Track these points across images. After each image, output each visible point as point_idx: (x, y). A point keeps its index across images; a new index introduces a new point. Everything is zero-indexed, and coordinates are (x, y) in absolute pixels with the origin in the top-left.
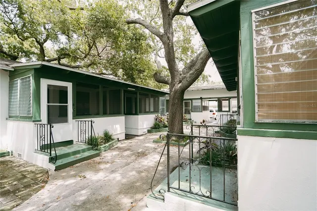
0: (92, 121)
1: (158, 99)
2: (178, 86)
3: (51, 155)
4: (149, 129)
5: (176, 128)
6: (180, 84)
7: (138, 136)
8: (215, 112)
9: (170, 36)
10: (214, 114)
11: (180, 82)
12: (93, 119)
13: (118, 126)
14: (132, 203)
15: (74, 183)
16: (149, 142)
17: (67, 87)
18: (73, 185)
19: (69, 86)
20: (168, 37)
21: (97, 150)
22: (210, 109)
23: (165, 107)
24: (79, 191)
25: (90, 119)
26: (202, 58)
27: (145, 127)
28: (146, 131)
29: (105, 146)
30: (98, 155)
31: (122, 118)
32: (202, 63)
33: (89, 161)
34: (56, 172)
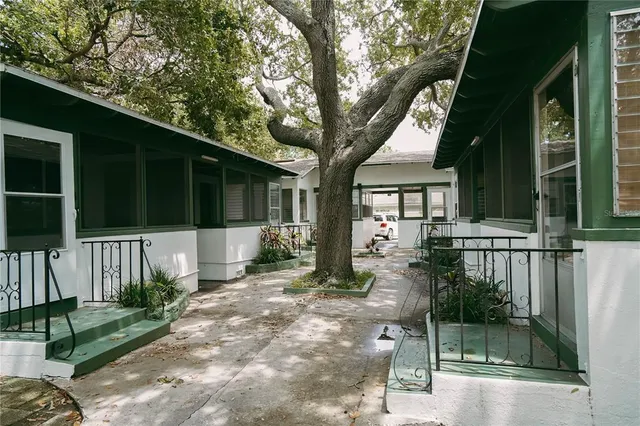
0: (142, 242)
1: (266, 186)
2: (344, 153)
3: (48, 338)
4: (249, 264)
5: (338, 255)
6: (349, 150)
7: (225, 282)
8: (385, 221)
9: (329, 28)
10: (383, 225)
11: (349, 143)
12: (145, 236)
13: (182, 257)
14: (346, 412)
15: (161, 396)
16: (272, 294)
17: (58, 145)
18: (164, 401)
19: (65, 141)
20: (325, 32)
21: (156, 318)
22: (375, 213)
23: (279, 208)
24: (194, 409)
25: (137, 237)
26: (402, 90)
27: (240, 259)
28: (242, 268)
29: (172, 308)
30: (165, 331)
31: (190, 236)
32: (403, 100)
33: (150, 346)
34: (79, 380)
